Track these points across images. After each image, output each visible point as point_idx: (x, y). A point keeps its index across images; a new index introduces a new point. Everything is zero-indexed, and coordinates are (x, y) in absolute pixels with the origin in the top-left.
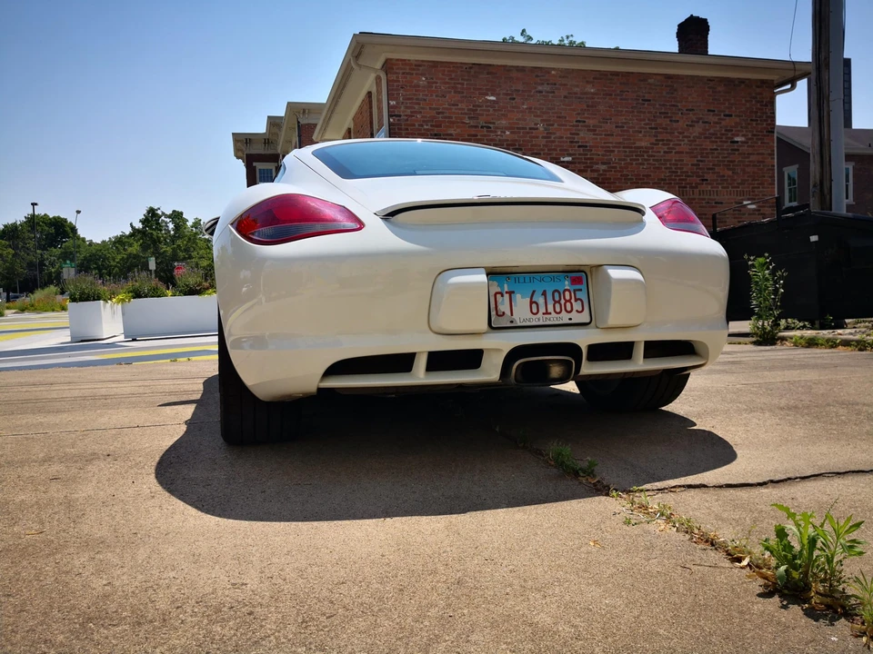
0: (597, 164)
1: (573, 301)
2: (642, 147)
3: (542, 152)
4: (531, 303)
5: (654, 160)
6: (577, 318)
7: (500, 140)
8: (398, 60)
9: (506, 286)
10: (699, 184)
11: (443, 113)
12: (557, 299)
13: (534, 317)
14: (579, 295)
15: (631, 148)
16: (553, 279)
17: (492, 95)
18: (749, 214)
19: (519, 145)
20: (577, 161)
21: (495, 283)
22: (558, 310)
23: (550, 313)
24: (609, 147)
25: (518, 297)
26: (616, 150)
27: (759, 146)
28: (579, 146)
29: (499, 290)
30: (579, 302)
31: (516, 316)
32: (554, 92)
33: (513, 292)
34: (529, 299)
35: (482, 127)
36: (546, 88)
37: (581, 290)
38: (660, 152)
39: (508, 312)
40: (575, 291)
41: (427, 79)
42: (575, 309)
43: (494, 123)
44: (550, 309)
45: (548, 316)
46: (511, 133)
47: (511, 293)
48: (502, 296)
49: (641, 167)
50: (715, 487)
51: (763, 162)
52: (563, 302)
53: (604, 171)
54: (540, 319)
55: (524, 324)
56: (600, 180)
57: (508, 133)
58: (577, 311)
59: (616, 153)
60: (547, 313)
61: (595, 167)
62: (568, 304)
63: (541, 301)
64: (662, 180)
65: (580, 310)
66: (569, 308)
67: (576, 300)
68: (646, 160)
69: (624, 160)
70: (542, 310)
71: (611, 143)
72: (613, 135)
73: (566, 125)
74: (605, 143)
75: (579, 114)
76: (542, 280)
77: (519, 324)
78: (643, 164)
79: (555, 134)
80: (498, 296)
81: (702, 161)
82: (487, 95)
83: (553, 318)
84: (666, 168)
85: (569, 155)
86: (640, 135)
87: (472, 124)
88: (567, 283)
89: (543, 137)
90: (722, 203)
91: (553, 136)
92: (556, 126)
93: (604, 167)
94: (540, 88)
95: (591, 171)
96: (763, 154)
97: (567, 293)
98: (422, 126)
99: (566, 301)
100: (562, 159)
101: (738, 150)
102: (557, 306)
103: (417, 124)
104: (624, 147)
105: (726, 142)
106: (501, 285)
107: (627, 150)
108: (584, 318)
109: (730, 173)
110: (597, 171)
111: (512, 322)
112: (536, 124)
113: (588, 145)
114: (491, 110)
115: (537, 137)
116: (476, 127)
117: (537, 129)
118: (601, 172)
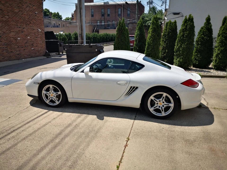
0: (6, 16)
2: (16, 12)
5: (19, 16)
10: (30, 24)
15: (14, 12)
18: (40, 33)
24: (8, 11)
26: (10, 12)
27: (40, 15)
38: (20, 14)
49: (17, 18)
51: (41, 19)
53: (8, 18)
59: (10, 13)
64: (22, 22)
68: (17, 16)
69: (12, 15)
71: (9, 10)
72: (9, 7)
78: (17, 17)
81: (30, 18)
84: (22, 19)
86: (15, 8)
90: (34, 29)
93: (7, 17)
96: (41, 17)
101: (36, 15)
104: (12, 11)
105: (34, 13)
107: (13, 12)
109: (35, 21)
110: (6, 18)
113: (3, 9)
118: (7, 19)
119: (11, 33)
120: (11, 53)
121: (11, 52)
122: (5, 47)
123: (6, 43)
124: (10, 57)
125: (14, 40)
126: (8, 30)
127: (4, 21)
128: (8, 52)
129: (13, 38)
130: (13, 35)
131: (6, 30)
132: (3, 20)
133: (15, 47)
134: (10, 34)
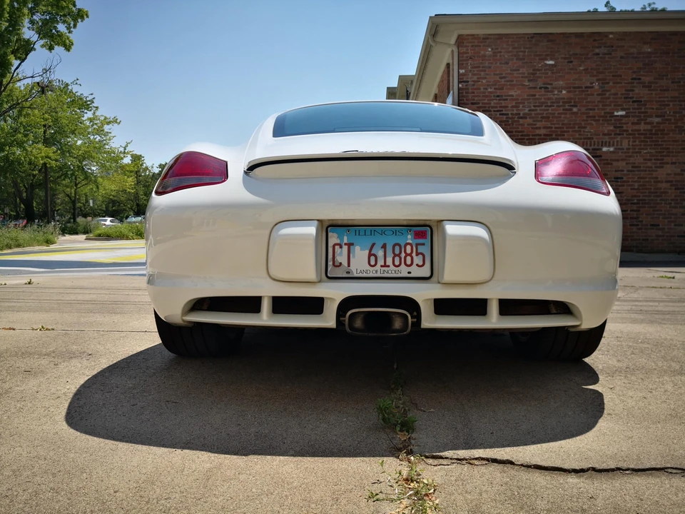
0: (651, 116)
1: (414, 254)
3: (596, 108)
4: (370, 255)
6: (416, 272)
7: (556, 99)
8: (468, 35)
9: (345, 238)
11: (505, 77)
12: (397, 251)
13: (372, 269)
14: (421, 249)
16: (395, 233)
17: (551, 59)
19: (574, 102)
20: (631, 114)
21: (335, 235)
22: (397, 263)
23: (389, 266)
24: (664, 101)
25: (357, 249)
26: (671, 104)
28: (633, 102)
29: (338, 242)
30: (421, 256)
31: (353, 268)
32: (611, 54)
33: (352, 244)
34: (367, 252)
35: (540, 88)
36: (603, 50)
37: (423, 244)
39: (345, 263)
40: (417, 245)
41: (492, 49)
42: (415, 264)
43: (551, 84)
44: (389, 261)
45: (386, 269)
46: (568, 92)
47: (350, 245)
48: (341, 247)
50: (522, 465)
52: (403, 255)
53: (657, 123)
54: (378, 271)
55: (361, 275)
56: (654, 132)
57: (564, 92)
58: (417, 265)
59: (671, 106)
60: (385, 265)
61: (649, 120)
62: (409, 259)
63: (380, 253)
65: (421, 263)
66: (409, 262)
67: (417, 254)
69: (679, 112)
70: (381, 262)
71: (667, 97)
72: (668, 90)
73: (621, 83)
74: (659, 98)
75: (634, 72)
76: (383, 233)
77: (356, 275)
79: (609, 91)
80: (337, 247)
82: (547, 60)
83: (392, 271)
85: (623, 110)
87: (531, 86)
88: (409, 237)
89: (598, 95)
91: (608, 93)
92: (611, 84)
93: (658, 120)
94: (597, 51)
95: (645, 123)
97: (409, 248)
98: (486, 89)
99: (407, 255)
100: (616, 114)
102: (397, 259)
103: (482, 88)
104: (680, 101)
106: (340, 237)
108: (425, 272)
110: (651, 123)
111: (348, 273)
112: (592, 83)
113: (643, 100)
114: (550, 72)
115: (593, 95)
116: (535, 88)
117: (592, 87)
118: (655, 124)
119: (662, 167)
120: (653, 229)
121: (652, 225)
122: (631, 211)
123: (635, 196)
124: (647, 240)
125: (670, 189)
126: (650, 160)
127: (642, 132)
128: (638, 225)
129: (667, 182)
130: (669, 172)
131: (644, 160)
132: (640, 130)
133: (674, 211)
134: (656, 171)
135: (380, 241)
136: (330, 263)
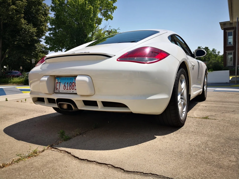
4: (64, 86)
6: (75, 91)
9: (59, 80)
12: (70, 85)
13: (64, 90)
16: (70, 79)
21: (57, 80)
22: (70, 89)
23: (68, 89)
25: (62, 84)
29: (57, 82)
31: (60, 90)
39: (58, 88)
44: (68, 88)
45: (68, 90)
47: (60, 83)
52: (72, 86)
54: (66, 91)
58: (75, 89)
60: (67, 89)
62: (73, 87)
63: (67, 86)
66: (73, 88)
67: (75, 86)
70: (66, 88)
76: (68, 79)
77: (61, 92)
80: (57, 83)
83: (69, 91)
88: (74, 80)
97: (73, 83)
99: (73, 86)
102: (70, 87)
106: (58, 81)
111: (59, 91)
135: (67, 82)
136: (55, 88)
